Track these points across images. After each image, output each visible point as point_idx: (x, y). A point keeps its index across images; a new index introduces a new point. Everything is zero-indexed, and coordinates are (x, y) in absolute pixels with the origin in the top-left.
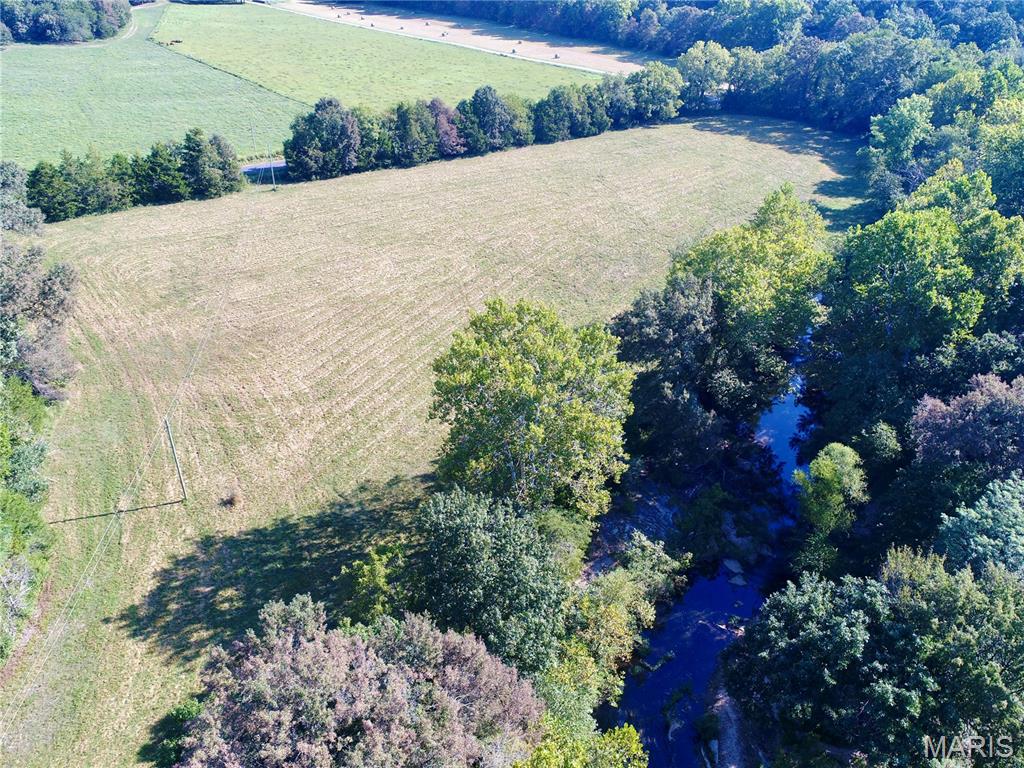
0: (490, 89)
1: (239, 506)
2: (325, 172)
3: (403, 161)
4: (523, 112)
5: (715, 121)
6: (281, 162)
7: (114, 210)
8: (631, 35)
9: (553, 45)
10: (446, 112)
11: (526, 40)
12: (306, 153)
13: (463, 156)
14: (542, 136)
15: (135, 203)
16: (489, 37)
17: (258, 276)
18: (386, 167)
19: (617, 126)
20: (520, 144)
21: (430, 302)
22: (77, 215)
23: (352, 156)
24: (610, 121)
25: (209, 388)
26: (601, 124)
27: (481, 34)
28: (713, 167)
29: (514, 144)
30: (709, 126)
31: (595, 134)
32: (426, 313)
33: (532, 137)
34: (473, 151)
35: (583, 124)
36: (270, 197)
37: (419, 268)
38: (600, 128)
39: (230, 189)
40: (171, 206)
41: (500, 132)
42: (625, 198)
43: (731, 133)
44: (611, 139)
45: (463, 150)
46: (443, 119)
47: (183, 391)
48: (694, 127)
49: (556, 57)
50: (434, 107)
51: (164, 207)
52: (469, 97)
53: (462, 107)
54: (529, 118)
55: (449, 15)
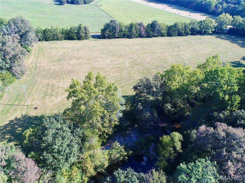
0: (156, 21)
1: (37, 110)
2: (109, 37)
3: (129, 37)
4: (164, 28)
5: (224, 36)
6: (100, 34)
7: (60, 40)
9: (190, 12)
10: (143, 26)
11: (185, 11)
12: (105, 32)
14: (169, 35)
15: (64, 39)
16: (175, 9)
18: (125, 38)
19: (192, 34)
20: (162, 36)
21: (112, 71)
22: (52, 40)
23: (116, 34)
24: (190, 32)
25: (51, 82)
26: (187, 33)
27: (174, 8)
28: (214, 48)
29: (161, 36)
30: (220, 37)
31: (185, 36)
32: (110, 74)
33: (166, 34)
34: (148, 36)
35: (182, 33)
36: (94, 41)
37: (116, 63)
38: (187, 34)
39: (86, 39)
40: (72, 41)
41: (157, 32)
42: (182, 53)
43: (226, 40)
44: (190, 38)
45: (145, 36)
46: (142, 27)
47: (45, 82)
48: (216, 37)
49: (189, 15)
50: (140, 25)
51: (70, 41)
52: (151, 23)
53: (148, 26)
54: (167, 29)
55: (169, 3)
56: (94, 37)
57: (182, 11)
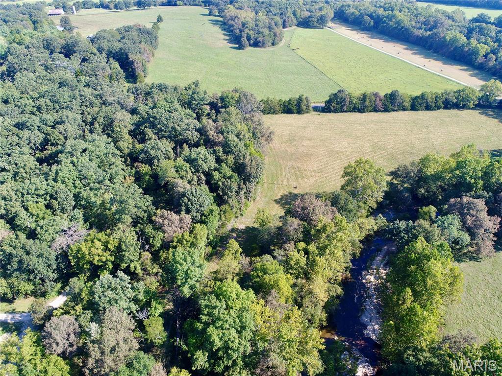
0: (397, 91)
1: (297, 189)
2: (336, 111)
3: (361, 111)
4: (408, 100)
5: (491, 111)
6: (323, 105)
7: (276, 114)
8: (481, 63)
9: (444, 64)
10: (380, 97)
11: (434, 59)
12: (331, 105)
13: (382, 112)
14: (413, 108)
15: (282, 113)
16: (418, 56)
17: (310, 140)
18: (355, 112)
19: (446, 108)
20: (404, 110)
21: (354, 156)
22: (267, 114)
23: (345, 107)
24: (442, 106)
25: (294, 164)
26: (439, 107)
27: (415, 54)
28: (474, 130)
29: (402, 110)
30: (486, 113)
31: (436, 110)
32: (351, 158)
33: (410, 108)
34: (386, 110)
35: (431, 106)
36: (318, 116)
37: (354, 146)
38: (438, 108)
39: (307, 112)
40: (290, 115)
41: (397, 105)
42: (432, 136)
43: (494, 118)
44: (442, 113)
45: (382, 110)
46: (378, 99)
47: (289, 164)
48: (480, 113)
49: (442, 71)
50: (376, 95)
51: (289, 115)
52: (389, 92)
53: (386, 96)
54: (410, 101)
55: (406, 41)
56: (316, 109)
57: (429, 60)
